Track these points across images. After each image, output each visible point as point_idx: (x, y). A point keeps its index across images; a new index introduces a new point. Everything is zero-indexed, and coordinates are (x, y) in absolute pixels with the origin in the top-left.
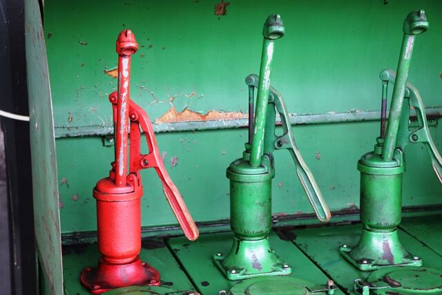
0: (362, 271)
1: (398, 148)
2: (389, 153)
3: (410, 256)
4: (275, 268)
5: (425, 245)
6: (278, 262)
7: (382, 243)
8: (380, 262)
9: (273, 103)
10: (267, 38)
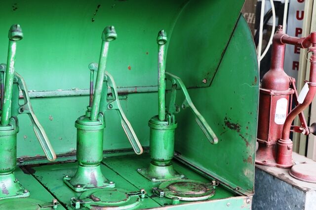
0: (77, 192)
1: (100, 113)
2: (95, 116)
3: (108, 181)
4: (18, 193)
5: (118, 174)
6: (21, 188)
7: (90, 174)
8: (89, 186)
9: (17, 83)
10: (11, 40)
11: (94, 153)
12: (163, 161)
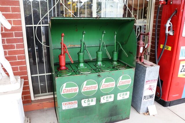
0: (97, 67)
1: (102, 50)
2: (100, 51)
3: (103, 65)
5: (105, 64)
6: (85, 66)
7: (99, 63)
8: (99, 66)
9: (84, 44)
10: (83, 34)
11: (100, 58)
12: (115, 61)
